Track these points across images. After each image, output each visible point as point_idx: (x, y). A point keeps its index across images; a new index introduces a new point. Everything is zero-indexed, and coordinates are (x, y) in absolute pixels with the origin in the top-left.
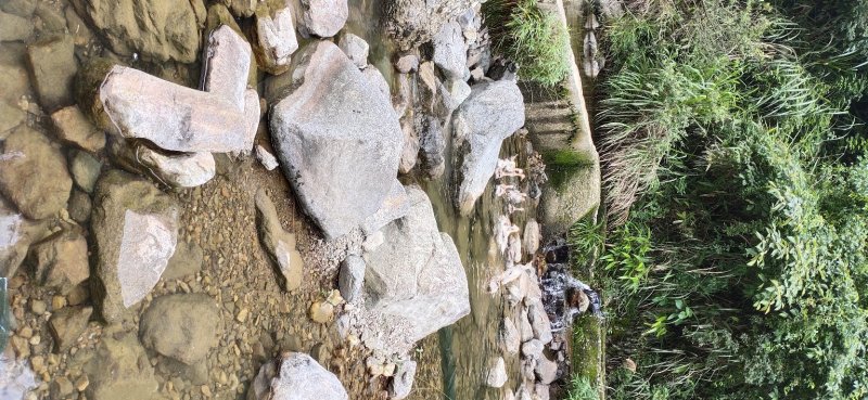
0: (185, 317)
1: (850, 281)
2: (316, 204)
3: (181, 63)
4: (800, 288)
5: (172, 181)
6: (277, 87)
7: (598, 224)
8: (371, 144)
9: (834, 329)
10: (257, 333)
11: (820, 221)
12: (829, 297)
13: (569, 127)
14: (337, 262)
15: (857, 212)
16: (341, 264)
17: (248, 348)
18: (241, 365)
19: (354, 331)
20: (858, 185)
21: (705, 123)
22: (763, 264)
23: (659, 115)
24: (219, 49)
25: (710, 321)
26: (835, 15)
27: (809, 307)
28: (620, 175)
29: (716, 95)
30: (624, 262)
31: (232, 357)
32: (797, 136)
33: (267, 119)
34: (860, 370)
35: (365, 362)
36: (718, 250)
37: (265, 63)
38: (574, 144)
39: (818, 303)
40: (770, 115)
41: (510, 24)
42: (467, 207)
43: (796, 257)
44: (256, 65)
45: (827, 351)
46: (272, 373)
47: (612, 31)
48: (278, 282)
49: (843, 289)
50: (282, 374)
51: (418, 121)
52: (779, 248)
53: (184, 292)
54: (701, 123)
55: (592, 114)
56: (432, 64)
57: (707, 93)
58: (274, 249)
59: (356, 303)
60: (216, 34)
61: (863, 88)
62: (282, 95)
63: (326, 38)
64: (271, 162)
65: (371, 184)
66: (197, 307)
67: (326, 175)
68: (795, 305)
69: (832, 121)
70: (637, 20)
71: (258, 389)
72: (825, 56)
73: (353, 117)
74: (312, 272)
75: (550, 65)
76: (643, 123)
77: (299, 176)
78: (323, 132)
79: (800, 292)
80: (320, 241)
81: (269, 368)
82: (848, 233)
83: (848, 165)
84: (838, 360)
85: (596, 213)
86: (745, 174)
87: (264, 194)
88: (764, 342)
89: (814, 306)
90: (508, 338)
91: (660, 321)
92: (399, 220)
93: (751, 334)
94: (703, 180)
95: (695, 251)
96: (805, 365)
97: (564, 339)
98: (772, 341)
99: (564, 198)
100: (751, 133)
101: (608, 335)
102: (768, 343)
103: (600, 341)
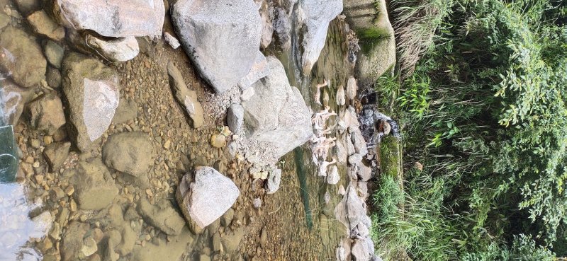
0: (130, 146)
1: (561, 103)
2: (208, 68)
4: (529, 109)
5: (112, 58)
7: (395, 76)
8: (241, 27)
9: (551, 134)
11: (542, 64)
12: (548, 114)
13: (373, 12)
14: (225, 109)
16: (228, 109)
19: (240, 152)
21: (465, 2)
22: (504, 95)
25: (470, 135)
27: (535, 121)
28: (409, 42)
30: (413, 100)
32: (526, 8)
33: (170, 14)
35: (248, 171)
36: (475, 87)
38: (377, 24)
39: (540, 118)
42: (308, 70)
43: (526, 89)
45: (547, 149)
46: (190, 180)
48: (188, 122)
49: (557, 108)
50: (196, 179)
51: (271, 12)
52: (515, 83)
53: (128, 131)
54: (462, 3)
58: (183, 101)
59: (239, 134)
64: (175, 44)
65: (243, 54)
66: (138, 140)
67: (212, 49)
68: (526, 121)
71: (182, 190)
73: (228, 7)
74: (209, 115)
76: (423, 6)
77: (195, 52)
78: (207, 20)
79: (529, 112)
80: (213, 95)
81: (188, 177)
82: (560, 71)
83: (561, 26)
84: (553, 154)
85: (393, 69)
86: (492, 36)
87: (173, 65)
88: (505, 146)
89: (538, 120)
90: (339, 153)
91: (437, 137)
92: (263, 79)
93: (496, 141)
94: (464, 42)
95: (459, 90)
96: (532, 158)
97: (375, 152)
98: (511, 144)
99: (372, 60)
100: (495, 8)
101: (404, 148)
102: (508, 146)
103: (398, 153)
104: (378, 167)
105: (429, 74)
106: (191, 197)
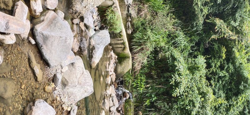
0: (5, 84)
1: (196, 88)
2: (47, 55)
3: (6, 10)
4: (184, 90)
5: (2, 42)
6: (36, 21)
7: (131, 74)
8: (64, 38)
9: (192, 101)
10: (27, 93)
11: (188, 72)
12: (191, 92)
13: (123, 46)
14: (53, 74)
15: (197, 70)
16: (55, 75)
17: (25, 97)
18: (22, 102)
19: (59, 96)
20: (197, 62)
21: (159, 47)
22: (174, 84)
23: (147, 44)
24: (18, 7)
25: (161, 100)
26: (191, 20)
27: (186, 95)
28: (137, 60)
29: (161, 40)
30: (139, 84)
31: (19, 99)
32: (182, 51)
33: (32, 30)
34: (199, 112)
35: (61, 106)
36: (163, 80)
37: (32, 14)
38: (125, 51)
39: (188, 94)
40: (175, 45)
41: (105, 14)
42: (94, 65)
43: (182, 81)
44: (29, 14)
45: (191, 107)
46: (32, 105)
47: (134, 22)
48: (34, 78)
49: (194, 90)
50: (35, 104)
51: (79, 38)
52: (178, 79)
53: (4, 77)
54: (158, 46)
55: (129, 44)
56: (83, 23)
57: (159, 39)
58: (33, 68)
59: (59, 87)
60: (17, 3)
61: (198, 39)
62: (37, 23)
63: (51, 10)
64: (33, 42)
65: (64, 50)
66: (9, 82)
67: (50, 46)
68: (183, 95)
69: (191, 47)
70: (141, 19)
71: (28, 109)
72: (188, 30)
73: (59, 30)
74: (45, 76)
75: (117, 27)
76: (143, 46)
77: (42, 46)
78: (49, 33)
79: (183, 91)
80: (48, 68)
82: (195, 76)
83: (195, 58)
84: (194, 110)
85: (131, 71)
86: (169, 60)
87: (31, 51)
88: (175, 105)
89: (187, 95)
90: (106, 105)
91: (148, 101)
92: (72, 63)
93: (172, 103)
94: (159, 62)
95: (157, 81)
96: (186, 111)
97: (122, 107)
98: (177, 105)
99: (122, 66)
100: (170, 50)
101: (134, 106)
102: (176, 105)
103: (132, 107)
104: (123, 113)
105: (145, 74)
106: (31, 113)
